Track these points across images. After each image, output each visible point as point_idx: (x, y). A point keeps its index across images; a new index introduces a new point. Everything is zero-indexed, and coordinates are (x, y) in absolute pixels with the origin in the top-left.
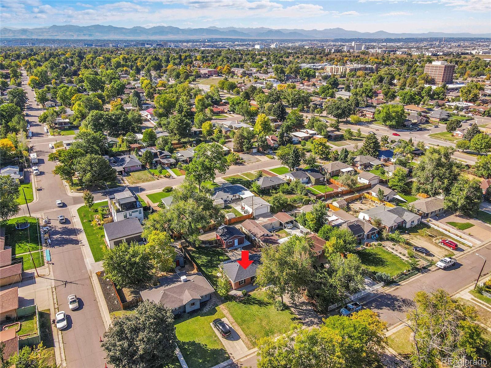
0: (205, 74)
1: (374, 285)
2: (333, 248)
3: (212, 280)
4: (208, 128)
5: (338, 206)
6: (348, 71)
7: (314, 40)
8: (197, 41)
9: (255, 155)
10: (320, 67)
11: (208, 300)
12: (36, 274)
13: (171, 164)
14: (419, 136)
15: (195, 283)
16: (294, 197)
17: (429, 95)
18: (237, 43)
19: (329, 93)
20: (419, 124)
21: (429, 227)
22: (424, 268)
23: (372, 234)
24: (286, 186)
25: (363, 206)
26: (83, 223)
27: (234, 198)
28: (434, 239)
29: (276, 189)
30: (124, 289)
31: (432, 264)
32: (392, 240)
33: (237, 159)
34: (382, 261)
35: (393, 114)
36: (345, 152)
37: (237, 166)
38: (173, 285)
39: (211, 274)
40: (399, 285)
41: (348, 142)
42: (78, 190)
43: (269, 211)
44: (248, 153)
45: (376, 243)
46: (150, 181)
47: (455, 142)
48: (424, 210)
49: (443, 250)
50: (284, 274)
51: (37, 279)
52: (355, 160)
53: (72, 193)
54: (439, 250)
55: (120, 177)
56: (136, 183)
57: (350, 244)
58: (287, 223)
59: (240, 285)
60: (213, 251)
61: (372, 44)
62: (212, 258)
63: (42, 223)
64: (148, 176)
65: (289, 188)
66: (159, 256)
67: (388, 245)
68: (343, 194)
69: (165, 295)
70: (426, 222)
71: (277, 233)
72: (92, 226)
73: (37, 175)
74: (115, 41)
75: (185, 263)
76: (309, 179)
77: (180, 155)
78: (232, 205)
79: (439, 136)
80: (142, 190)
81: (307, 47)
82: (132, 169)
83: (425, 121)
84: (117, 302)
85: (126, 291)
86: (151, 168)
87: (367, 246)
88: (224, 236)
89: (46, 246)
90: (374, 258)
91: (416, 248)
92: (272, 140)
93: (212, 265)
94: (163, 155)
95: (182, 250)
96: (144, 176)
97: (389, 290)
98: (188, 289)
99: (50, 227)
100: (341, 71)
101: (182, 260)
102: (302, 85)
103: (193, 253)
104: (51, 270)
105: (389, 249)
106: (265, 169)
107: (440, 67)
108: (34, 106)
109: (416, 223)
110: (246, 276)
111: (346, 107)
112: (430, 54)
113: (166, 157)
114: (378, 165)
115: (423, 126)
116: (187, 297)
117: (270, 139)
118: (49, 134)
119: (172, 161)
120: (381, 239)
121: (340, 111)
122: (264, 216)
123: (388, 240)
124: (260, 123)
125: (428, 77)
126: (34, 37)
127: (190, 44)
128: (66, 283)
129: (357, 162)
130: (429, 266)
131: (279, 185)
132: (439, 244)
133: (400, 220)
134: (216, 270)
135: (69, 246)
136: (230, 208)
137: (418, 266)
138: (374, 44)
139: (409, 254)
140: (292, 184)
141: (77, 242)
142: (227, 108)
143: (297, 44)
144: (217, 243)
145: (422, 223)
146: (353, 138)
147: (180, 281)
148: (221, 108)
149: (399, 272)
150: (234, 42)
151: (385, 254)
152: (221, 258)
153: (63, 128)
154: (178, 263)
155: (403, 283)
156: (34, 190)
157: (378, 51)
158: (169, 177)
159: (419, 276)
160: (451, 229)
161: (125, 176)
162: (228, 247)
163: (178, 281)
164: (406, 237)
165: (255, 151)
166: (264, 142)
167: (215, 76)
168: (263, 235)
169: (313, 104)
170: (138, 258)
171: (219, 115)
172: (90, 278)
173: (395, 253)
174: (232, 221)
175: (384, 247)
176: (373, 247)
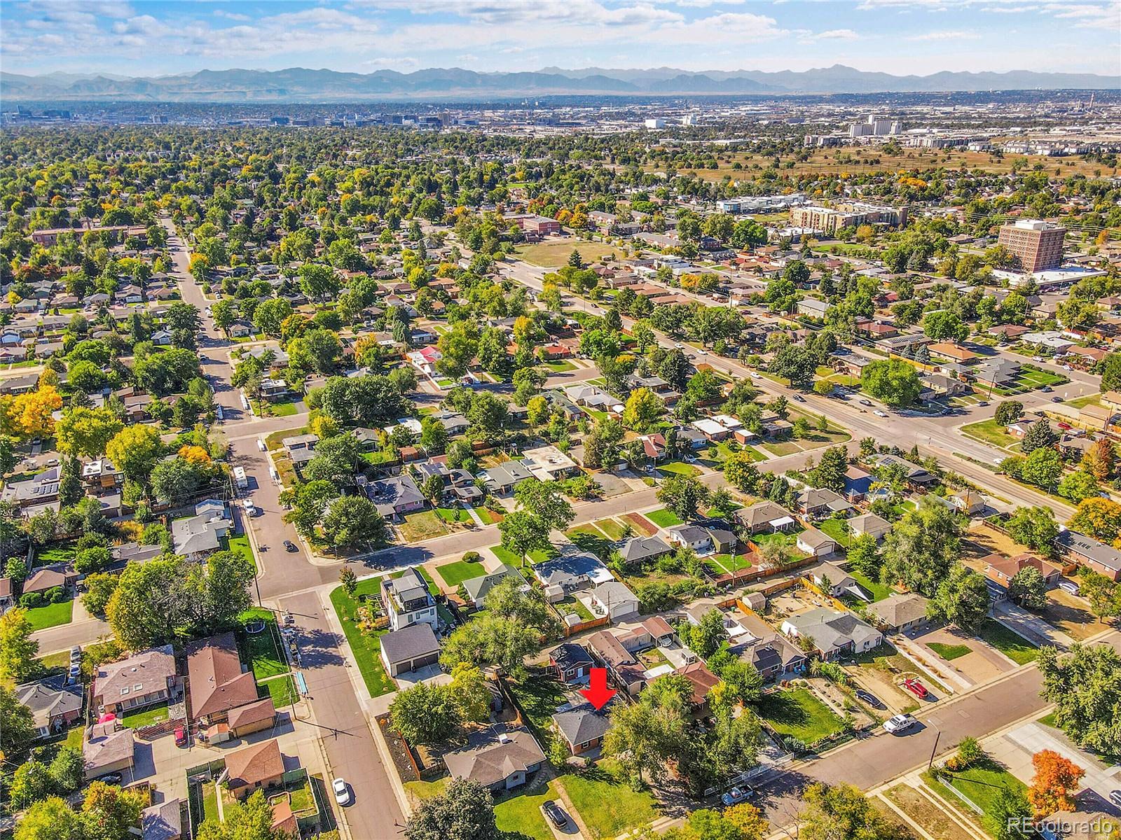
0: (534, 233)
1: (780, 756)
2: (721, 698)
3: (543, 739)
4: (539, 410)
5: (750, 605)
6: (839, 225)
7: (784, 98)
8: (515, 107)
9: (623, 476)
10: (782, 204)
11: (537, 772)
12: (292, 716)
13: (475, 499)
14: (940, 429)
15: (519, 745)
16: (683, 580)
17: (991, 312)
18: (604, 109)
19: (784, 302)
20: (951, 395)
21: (894, 652)
22: (864, 730)
23: (795, 665)
24: (668, 560)
25: (795, 604)
26: (343, 624)
27: (581, 580)
28: (897, 675)
29: (651, 563)
30: (418, 747)
31: (878, 722)
32: (828, 676)
33: (589, 488)
34: (801, 715)
35: (895, 383)
36: (782, 485)
37: (589, 504)
38: (488, 748)
39: (541, 728)
40: (819, 758)
41: (800, 444)
42: (325, 553)
43: (636, 609)
44: (610, 473)
45: (798, 681)
46: (439, 534)
47: (1006, 449)
48: (892, 621)
49: (905, 697)
50: (641, 746)
51: (295, 724)
52: (799, 500)
53: (315, 559)
54: (899, 697)
55: (389, 525)
56: (417, 539)
57: (750, 688)
58: (664, 637)
59: (582, 750)
60: (545, 686)
61: (919, 109)
62: (543, 699)
63: (282, 620)
64: (435, 524)
65: (674, 562)
66: (468, 702)
67: (819, 684)
68: (766, 576)
69: (478, 764)
70: (892, 641)
71: (644, 655)
72: (358, 630)
73: (253, 516)
74: (336, 106)
75: (503, 705)
76: (712, 542)
77: (489, 478)
78: (577, 595)
79: (980, 431)
80: (429, 555)
81: (766, 122)
82: (407, 508)
83: (963, 389)
84: (411, 766)
85: (422, 750)
86: (440, 506)
87: (784, 686)
88: (562, 661)
89: (296, 667)
90: (791, 709)
91: (862, 694)
92: (656, 444)
93: (543, 711)
94: (460, 479)
95: (497, 685)
96: (430, 523)
97: (800, 767)
98: (510, 755)
99: (294, 629)
100: (825, 222)
101: (499, 703)
102: (734, 267)
103: (514, 688)
104: (311, 709)
105: (818, 693)
106: (638, 511)
107: (1031, 234)
108: (211, 334)
109: (873, 644)
110: (592, 737)
111: (805, 360)
112: (1046, 152)
113: (466, 484)
114: (840, 511)
115: (958, 401)
116: (508, 767)
117: (651, 442)
118: (251, 412)
119: (476, 491)
120: (808, 675)
121: (793, 369)
122: (628, 619)
123: (820, 675)
124: (635, 406)
125: (1005, 254)
126: (163, 98)
127: (500, 112)
128: (336, 732)
129: (802, 503)
130: (872, 727)
131: (656, 557)
132: (901, 687)
133: (844, 640)
134: (549, 721)
135: (329, 668)
136: (574, 600)
137: (855, 727)
138: (925, 109)
139: (847, 704)
140: (680, 553)
141: (338, 661)
142: (576, 344)
143: (744, 110)
144: (552, 673)
145: (884, 644)
146: (813, 433)
147: (498, 741)
148: (563, 345)
149: (823, 736)
150: (599, 108)
151: (809, 702)
152: (556, 698)
153: (274, 399)
154: (492, 707)
155: (824, 755)
156: (255, 552)
157: (924, 144)
158: (472, 527)
159: (854, 743)
160: (931, 657)
161: (396, 523)
162: (568, 679)
163: (494, 741)
164: (851, 669)
165: (622, 467)
166: (638, 454)
167: (555, 235)
168: (622, 663)
169: (749, 334)
170: (440, 708)
171: (560, 363)
172: (367, 725)
173: (826, 701)
174: (576, 630)
175: (810, 688)
176: (790, 689)
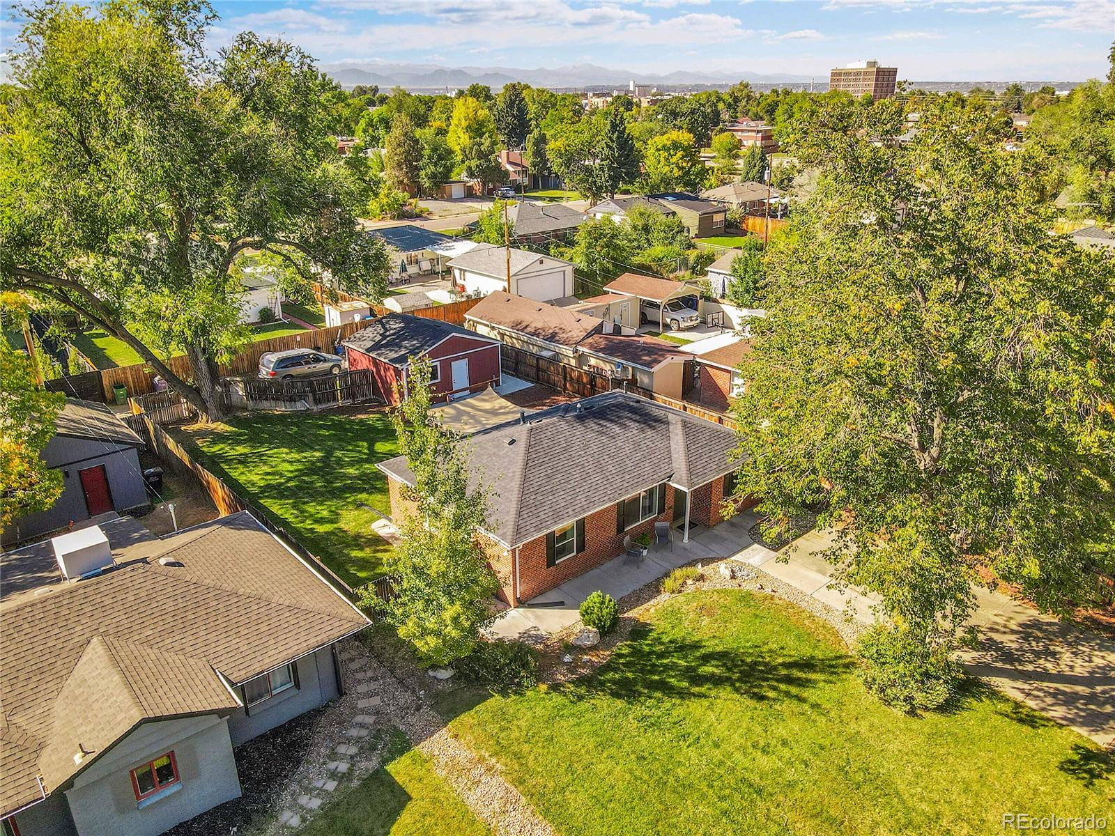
3: (343, 560)
9: (463, 202)
11: (318, 712)
39: (328, 527)
44: (437, 200)
59: (556, 565)
62: (329, 453)
75: (156, 488)
103: (213, 443)
107: (865, 73)
110: (586, 499)
134: (362, 506)
